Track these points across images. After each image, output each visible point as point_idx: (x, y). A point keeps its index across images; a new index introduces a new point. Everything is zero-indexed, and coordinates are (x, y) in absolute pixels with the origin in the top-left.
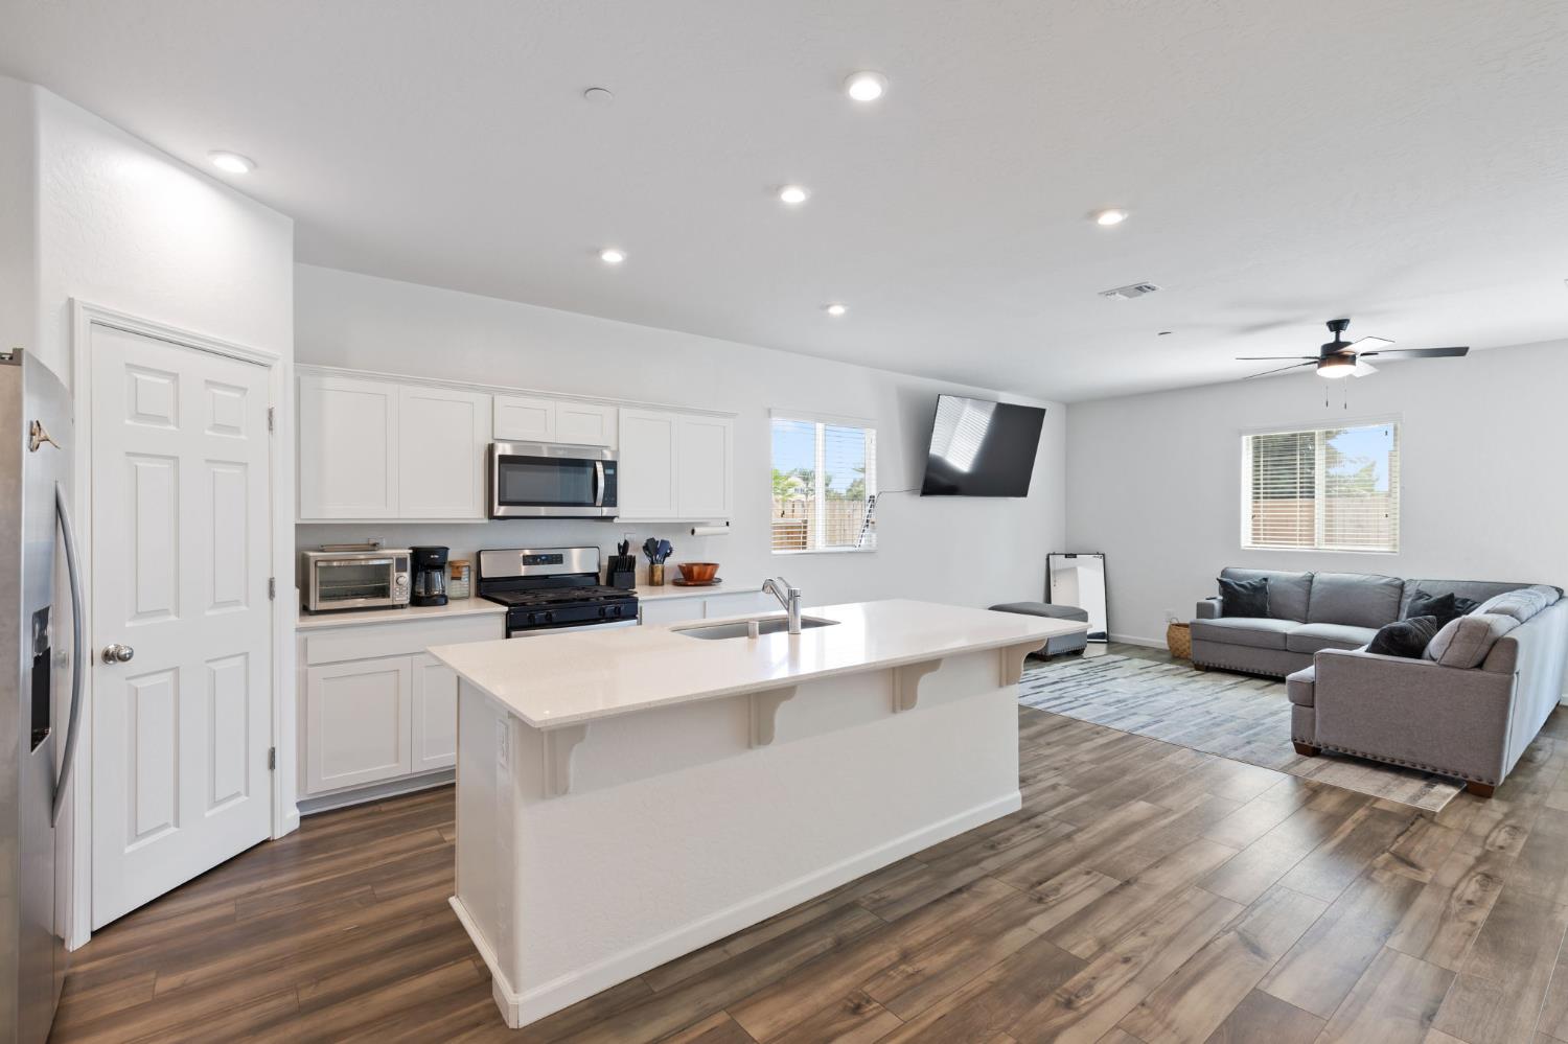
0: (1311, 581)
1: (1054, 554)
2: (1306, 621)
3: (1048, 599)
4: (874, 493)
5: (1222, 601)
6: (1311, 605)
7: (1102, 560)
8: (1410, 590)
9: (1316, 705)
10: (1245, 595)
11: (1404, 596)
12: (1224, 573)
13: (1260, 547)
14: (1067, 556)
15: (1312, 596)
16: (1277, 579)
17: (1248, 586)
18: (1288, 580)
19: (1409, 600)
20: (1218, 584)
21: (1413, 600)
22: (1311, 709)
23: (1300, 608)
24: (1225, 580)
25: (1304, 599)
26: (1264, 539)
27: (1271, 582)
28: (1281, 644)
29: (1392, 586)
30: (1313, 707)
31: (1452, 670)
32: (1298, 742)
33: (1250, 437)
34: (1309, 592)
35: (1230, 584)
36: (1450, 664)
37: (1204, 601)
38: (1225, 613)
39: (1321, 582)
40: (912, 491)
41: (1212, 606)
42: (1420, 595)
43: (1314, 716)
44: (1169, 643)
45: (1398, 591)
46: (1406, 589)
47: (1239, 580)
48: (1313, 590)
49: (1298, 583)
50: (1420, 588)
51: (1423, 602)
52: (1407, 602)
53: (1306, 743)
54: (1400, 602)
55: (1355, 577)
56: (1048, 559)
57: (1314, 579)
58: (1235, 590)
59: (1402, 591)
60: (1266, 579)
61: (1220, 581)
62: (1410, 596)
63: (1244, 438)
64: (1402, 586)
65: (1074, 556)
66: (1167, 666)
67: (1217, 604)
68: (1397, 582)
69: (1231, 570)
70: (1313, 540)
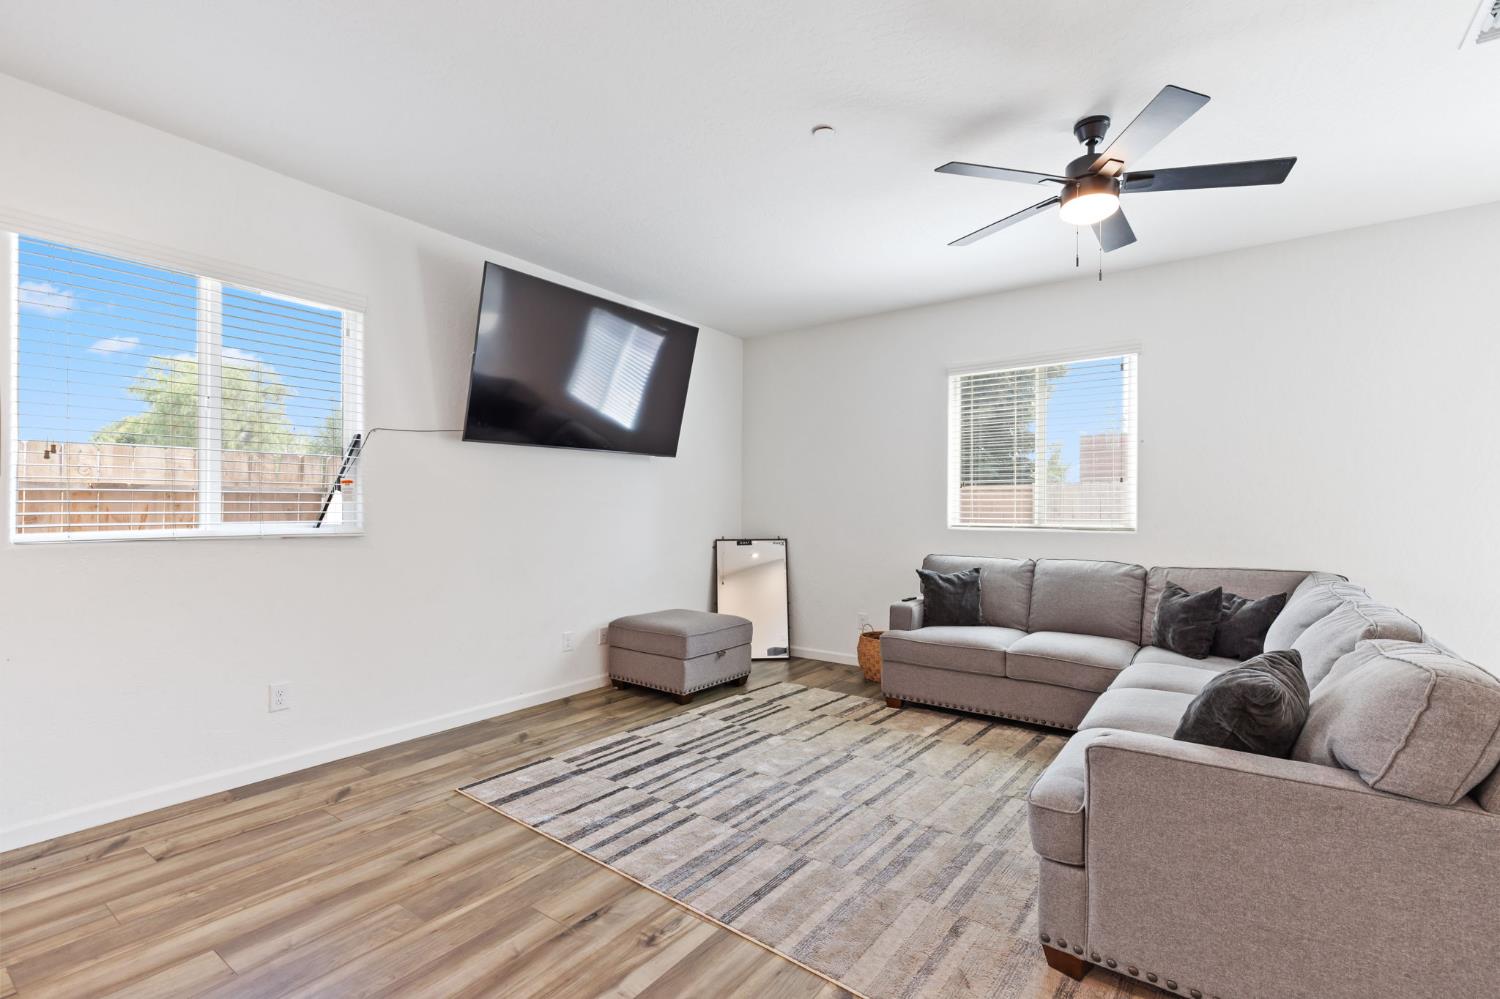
0: (1033, 572)
1: (723, 540)
2: (1028, 631)
3: (714, 607)
4: (360, 429)
5: (924, 602)
6: (1034, 606)
7: (784, 547)
8: (1156, 581)
9: (1091, 863)
10: (951, 593)
11: (1149, 590)
12: (927, 562)
13: (969, 526)
14: (740, 542)
15: (1034, 592)
16: (991, 568)
17: (955, 579)
18: (1004, 571)
19: (1159, 596)
20: (918, 580)
21: (1166, 598)
22: (1079, 873)
23: (1018, 608)
24: (926, 572)
25: (1025, 596)
26: (975, 515)
27: (984, 574)
28: (998, 669)
29: (1133, 577)
30: (1082, 867)
31: (1410, 807)
32: (1053, 945)
33: (958, 377)
34: (1031, 588)
35: (932, 579)
36: (1408, 791)
37: (898, 603)
38: (928, 620)
39: (1046, 573)
40: (447, 432)
41: (909, 611)
42: (1173, 590)
43: (1086, 891)
44: (860, 658)
45: (1140, 583)
46: (1150, 581)
47: (947, 571)
48: (1035, 584)
49: (1016, 574)
50: (1169, 579)
51: (1177, 600)
52: (1155, 598)
53: (1069, 950)
54: (1143, 600)
55: (1088, 565)
56: (715, 547)
57: (1037, 569)
58: (940, 587)
59: (1145, 583)
60: (977, 570)
61: (921, 574)
62: (1158, 590)
63: (951, 378)
64: (1145, 578)
65: (748, 542)
66: (854, 700)
67: (916, 608)
68: (1139, 571)
69: (934, 558)
70: (1031, 516)
